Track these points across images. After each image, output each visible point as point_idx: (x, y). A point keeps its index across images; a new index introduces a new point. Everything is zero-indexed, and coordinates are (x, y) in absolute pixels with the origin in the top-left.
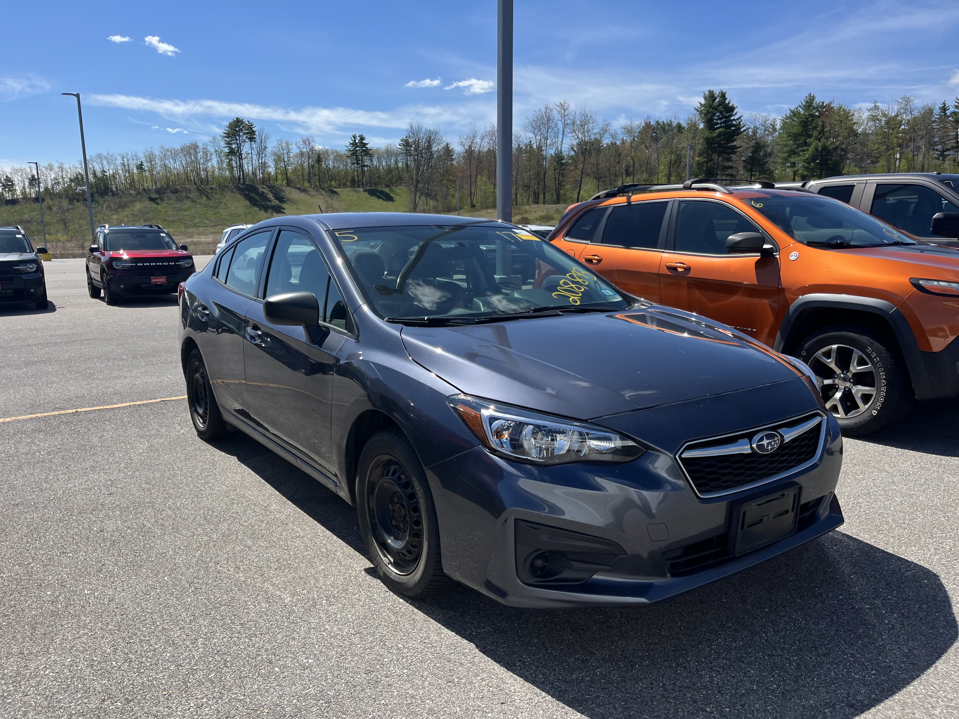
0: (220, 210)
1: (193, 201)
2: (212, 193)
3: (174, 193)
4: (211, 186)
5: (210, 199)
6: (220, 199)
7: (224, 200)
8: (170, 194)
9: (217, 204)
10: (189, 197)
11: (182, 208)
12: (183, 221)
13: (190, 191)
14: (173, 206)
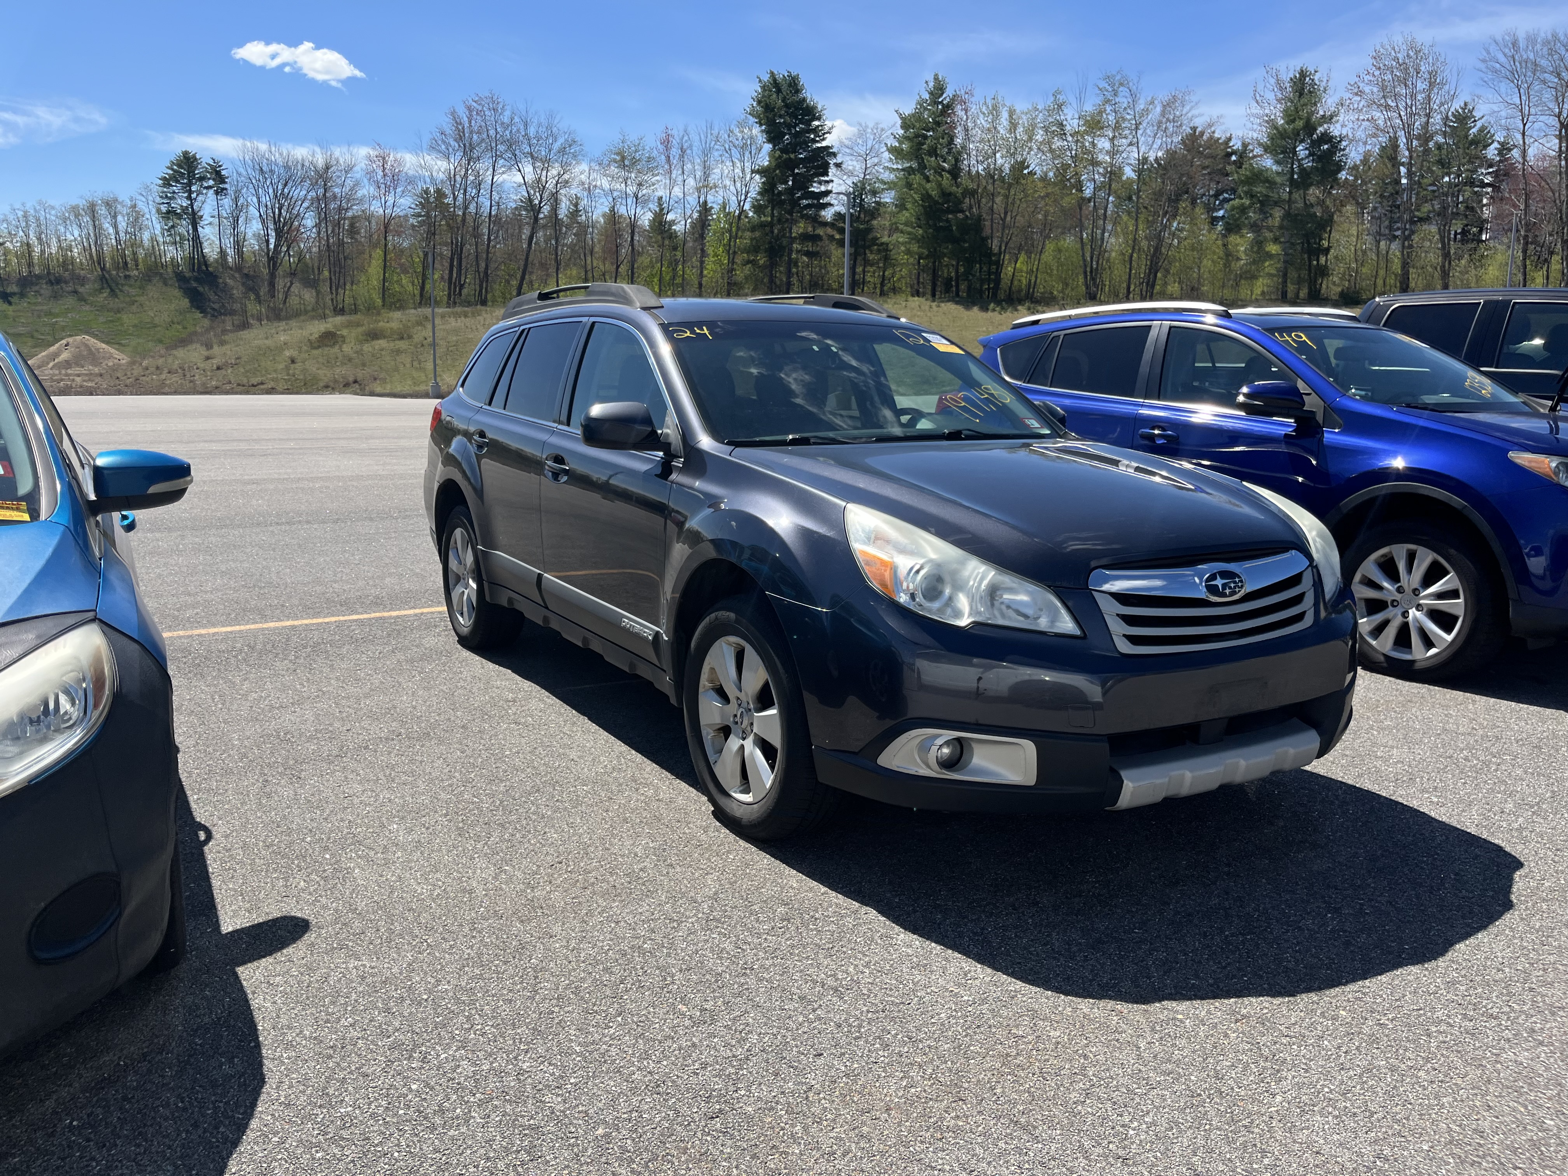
0: (125, 317)
1: (82, 299)
2: (122, 285)
3: (52, 284)
4: (127, 273)
5: (116, 296)
6: (134, 296)
7: (142, 298)
8: (44, 286)
9: (124, 305)
10: (76, 292)
11: (53, 311)
12: (36, 334)
13: (82, 281)
14: (37, 308)
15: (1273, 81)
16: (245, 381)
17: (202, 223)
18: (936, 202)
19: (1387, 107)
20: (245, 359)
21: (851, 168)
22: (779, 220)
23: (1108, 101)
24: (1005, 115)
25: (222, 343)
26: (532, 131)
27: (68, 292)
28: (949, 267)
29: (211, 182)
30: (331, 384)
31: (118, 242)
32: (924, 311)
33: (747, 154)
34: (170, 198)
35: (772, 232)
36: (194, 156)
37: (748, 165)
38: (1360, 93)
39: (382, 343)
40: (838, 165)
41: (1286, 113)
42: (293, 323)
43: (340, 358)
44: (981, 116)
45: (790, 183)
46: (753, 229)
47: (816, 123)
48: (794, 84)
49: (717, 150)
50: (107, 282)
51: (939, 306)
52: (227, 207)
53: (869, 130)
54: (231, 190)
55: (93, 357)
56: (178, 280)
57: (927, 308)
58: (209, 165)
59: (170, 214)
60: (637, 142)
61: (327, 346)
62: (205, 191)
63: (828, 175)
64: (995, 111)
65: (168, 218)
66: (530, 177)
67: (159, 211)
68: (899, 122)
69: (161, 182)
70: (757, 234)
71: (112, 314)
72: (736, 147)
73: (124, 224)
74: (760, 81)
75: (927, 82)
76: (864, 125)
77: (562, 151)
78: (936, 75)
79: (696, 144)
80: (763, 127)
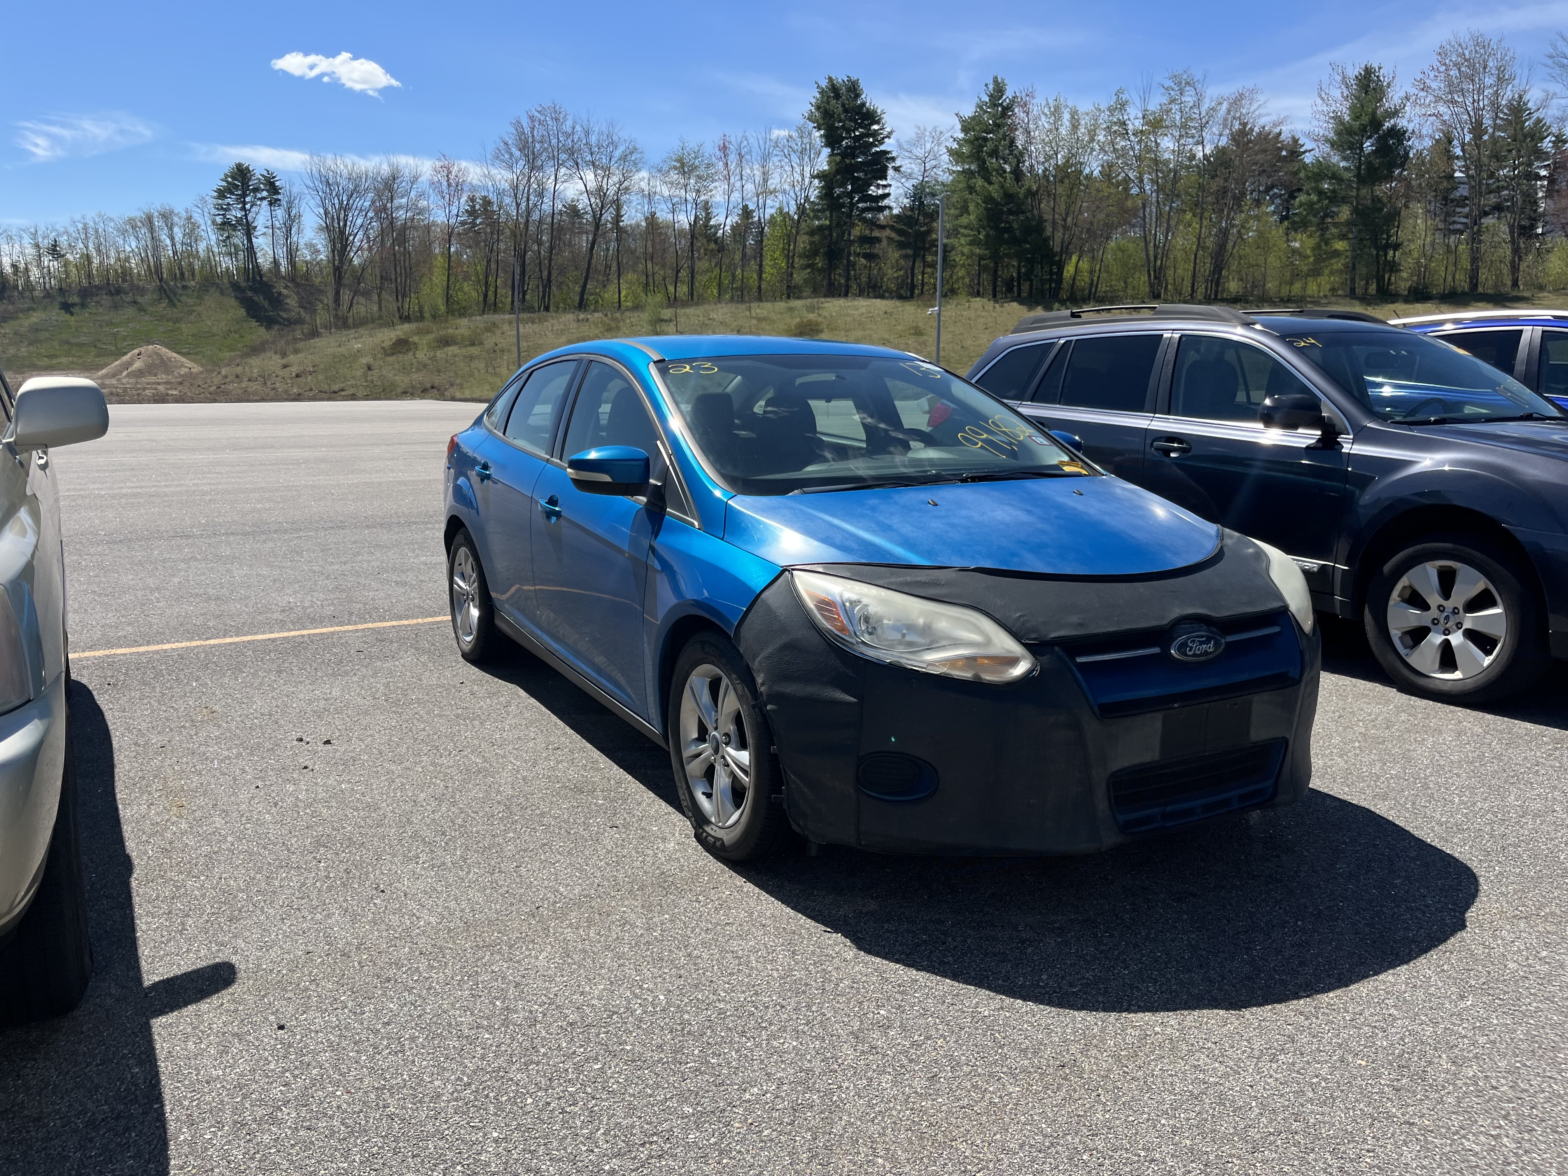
0: (183, 326)
1: (142, 309)
2: (180, 295)
3: (112, 295)
4: (184, 283)
5: (174, 306)
6: (192, 306)
7: (199, 308)
8: (104, 297)
9: (183, 315)
10: (135, 302)
11: (114, 321)
12: (98, 344)
13: (142, 291)
14: (98, 318)
15: (1339, 78)
16: (326, 387)
17: (256, 233)
18: (997, 204)
19: (1453, 102)
20: (322, 366)
21: (909, 171)
22: (838, 225)
23: (1173, 101)
24: (1066, 116)
25: (296, 351)
26: (593, 139)
27: (129, 303)
28: (1011, 268)
29: (265, 194)
30: (410, 390)
31: (175, 253)
32: (988, 311)
33: (806, 159)
34: (225, 210)
35: (831, 235)
36: (247, 168)
37: (807, 169)
38: (1425, 88)
39: (453, 350)
40: (897, 169)
41: (1352, 108)
42: (361, 331)
43: (415, 364)
44: (1043, 117)
45: (850, 187)
46: (812, 233)
47: (876, 127)
48: (854, 89)
49: (776, 155)
50: (165, 293)
51: (1002, 306)
52: (280, 218)
53: (927, 133)
54: (284, 203)
55: (164, 365)
56: (234, 290)
57: (991, 308)
58: (263, 176)
59: (225, 225)
60: (696, 149)
61: (400, 352)
62: (258, 203)
63: (886, 179)
64: (1056, 113)
65: (223, 230)
66: (592, 185)
67: (214, 222)
68: (959, 126)
69: (216, 194)
70: (816, 238)
71: (171, 324)
72: (794, 152)
73: (181, 235)
74: (818, 87)
75: (986, 85)
76: (922, 128)
77: (624, 158)
78: (996, 77)
79: (755, 149)
80: (822, 132)
